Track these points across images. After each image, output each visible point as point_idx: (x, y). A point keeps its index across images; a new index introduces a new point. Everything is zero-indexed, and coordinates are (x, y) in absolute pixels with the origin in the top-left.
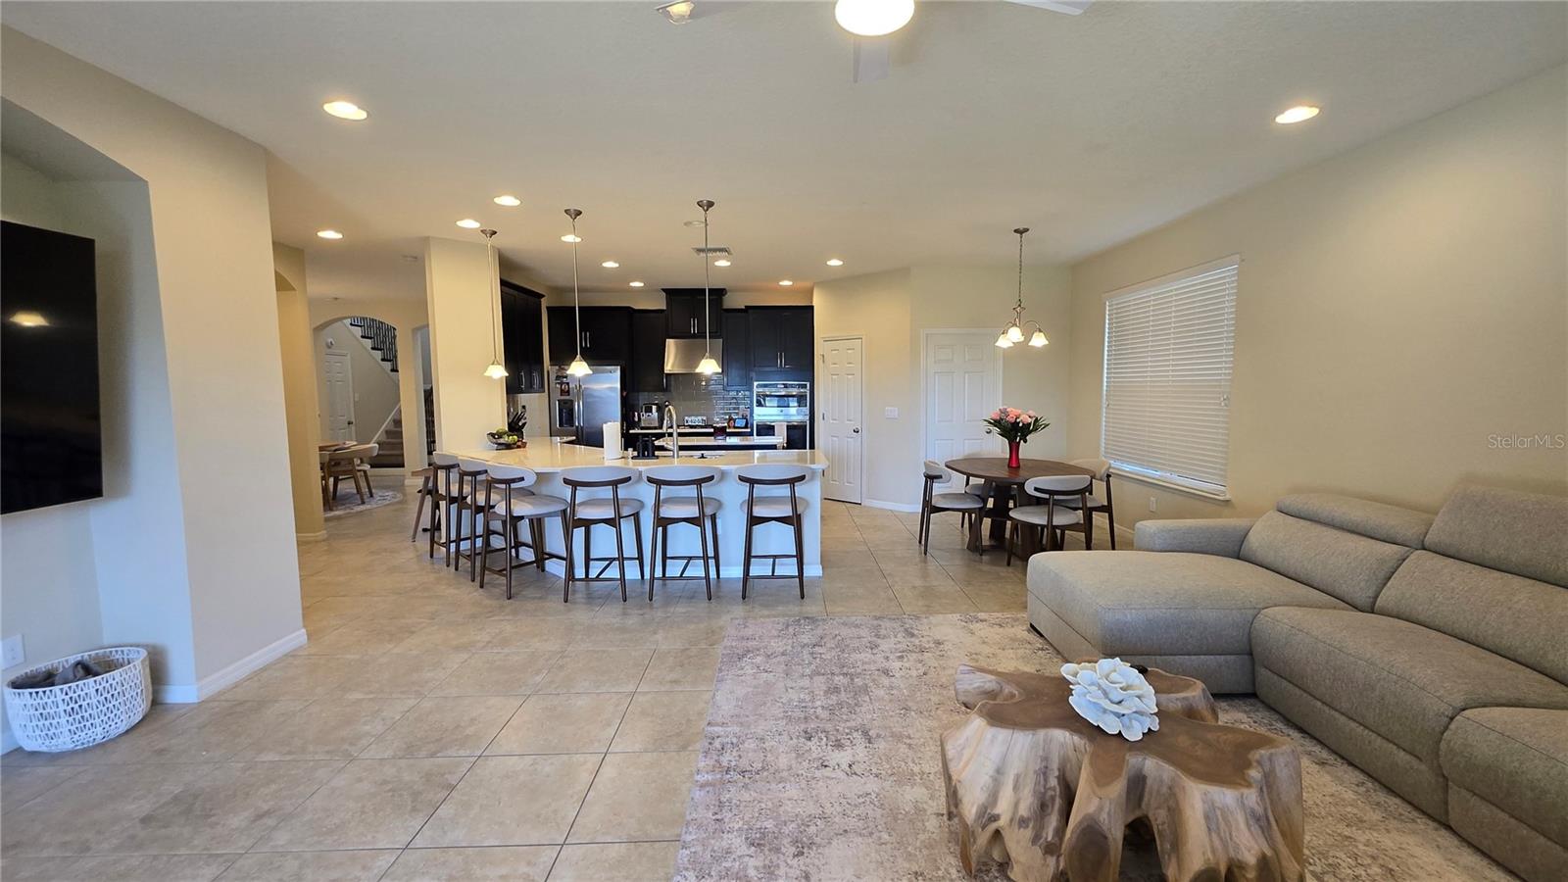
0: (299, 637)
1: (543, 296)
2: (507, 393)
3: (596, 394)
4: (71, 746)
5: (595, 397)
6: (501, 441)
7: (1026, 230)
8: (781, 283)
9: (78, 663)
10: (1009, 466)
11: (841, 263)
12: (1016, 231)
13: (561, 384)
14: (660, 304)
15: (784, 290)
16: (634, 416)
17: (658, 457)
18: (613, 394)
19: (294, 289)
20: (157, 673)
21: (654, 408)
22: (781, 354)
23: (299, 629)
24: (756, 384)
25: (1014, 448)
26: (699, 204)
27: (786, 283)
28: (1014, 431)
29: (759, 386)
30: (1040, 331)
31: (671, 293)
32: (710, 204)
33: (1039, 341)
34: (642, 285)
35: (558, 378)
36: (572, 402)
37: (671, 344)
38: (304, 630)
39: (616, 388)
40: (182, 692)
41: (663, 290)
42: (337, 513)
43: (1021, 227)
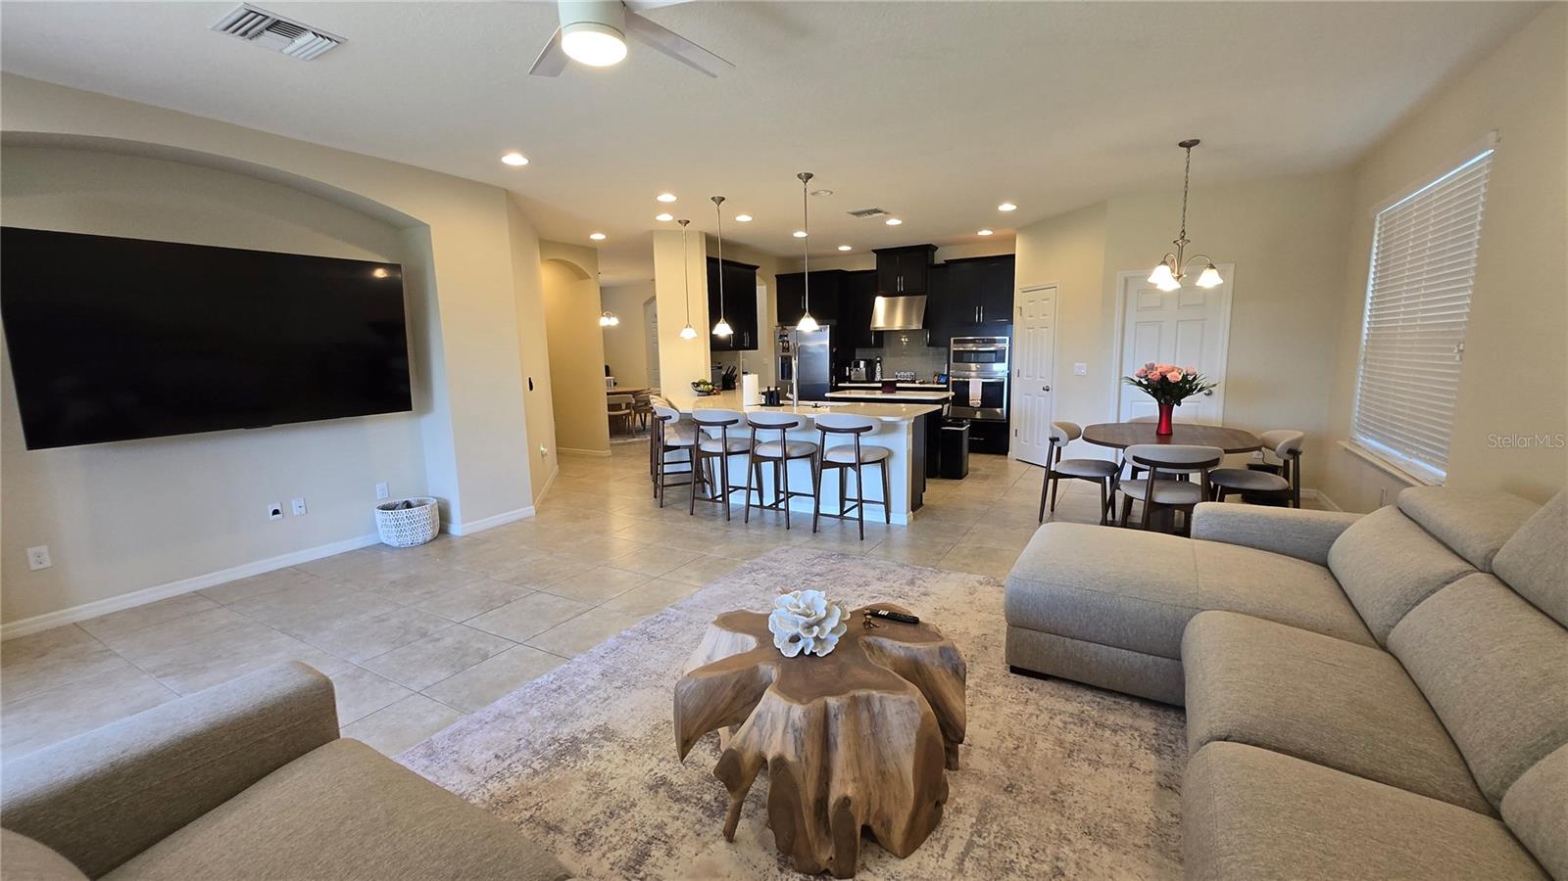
0: (531, 510)
1: (758, 267)
2: (711, 350)
3: (810, 351)
4: (397, 545)
5: (808, 353)
6: (699, 389)
7: (1196, 142)
8: (980, 233)
9: (406, 502)
10: (1157, 433)
11: (1014, 207)
12: (1181, 145)
13: (783, 342)
14: (870, 264)
15: (984, 239)
16: (845, 371)
17: (783, 405)
18: (822, 351)
19: (589, 278)
20: (444, 516)
21: (862, 363)
22: (979, 309)
23: (529, 505)
24: (952, 339)
25: (1166, 411)
26: (799, 176)
27: (985, 233)
28: (1168, 391)
29: (955, 342)
30: (1212, 267)
31: (882, 254)
32: (809, 176)
33: (1209, 279)
34: (849, 248)
35: (781, 336)
36: (791, 357)
37: (880, 303)
38: (533, 507)
39: (825, 345)
40: (457, 529)
41: (873, 251)
42: (635, 440)
43: (1187, 138)
